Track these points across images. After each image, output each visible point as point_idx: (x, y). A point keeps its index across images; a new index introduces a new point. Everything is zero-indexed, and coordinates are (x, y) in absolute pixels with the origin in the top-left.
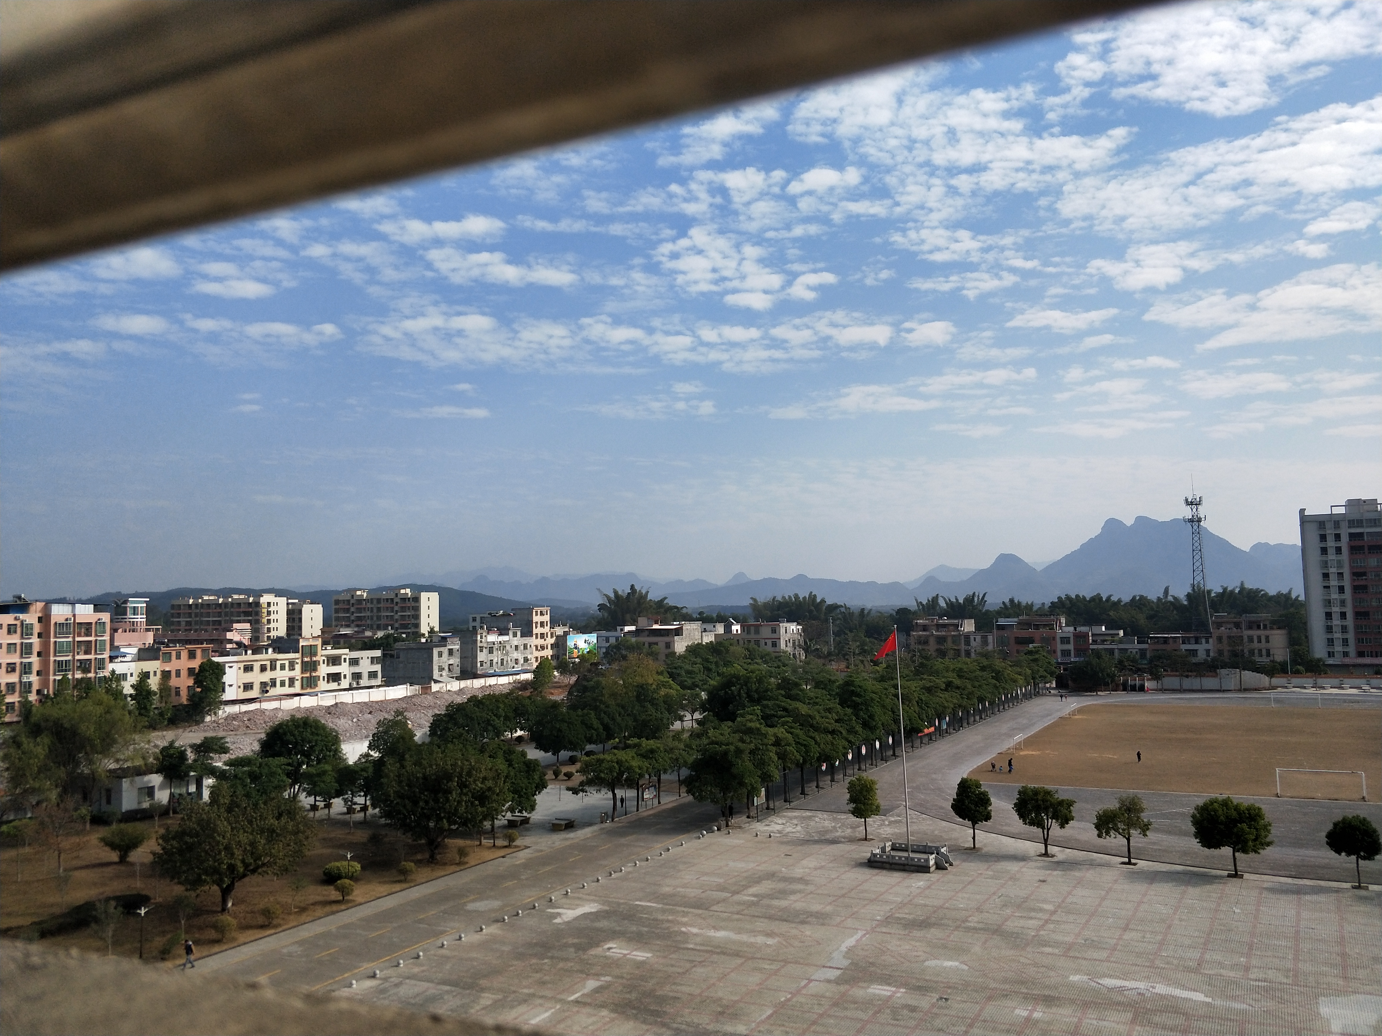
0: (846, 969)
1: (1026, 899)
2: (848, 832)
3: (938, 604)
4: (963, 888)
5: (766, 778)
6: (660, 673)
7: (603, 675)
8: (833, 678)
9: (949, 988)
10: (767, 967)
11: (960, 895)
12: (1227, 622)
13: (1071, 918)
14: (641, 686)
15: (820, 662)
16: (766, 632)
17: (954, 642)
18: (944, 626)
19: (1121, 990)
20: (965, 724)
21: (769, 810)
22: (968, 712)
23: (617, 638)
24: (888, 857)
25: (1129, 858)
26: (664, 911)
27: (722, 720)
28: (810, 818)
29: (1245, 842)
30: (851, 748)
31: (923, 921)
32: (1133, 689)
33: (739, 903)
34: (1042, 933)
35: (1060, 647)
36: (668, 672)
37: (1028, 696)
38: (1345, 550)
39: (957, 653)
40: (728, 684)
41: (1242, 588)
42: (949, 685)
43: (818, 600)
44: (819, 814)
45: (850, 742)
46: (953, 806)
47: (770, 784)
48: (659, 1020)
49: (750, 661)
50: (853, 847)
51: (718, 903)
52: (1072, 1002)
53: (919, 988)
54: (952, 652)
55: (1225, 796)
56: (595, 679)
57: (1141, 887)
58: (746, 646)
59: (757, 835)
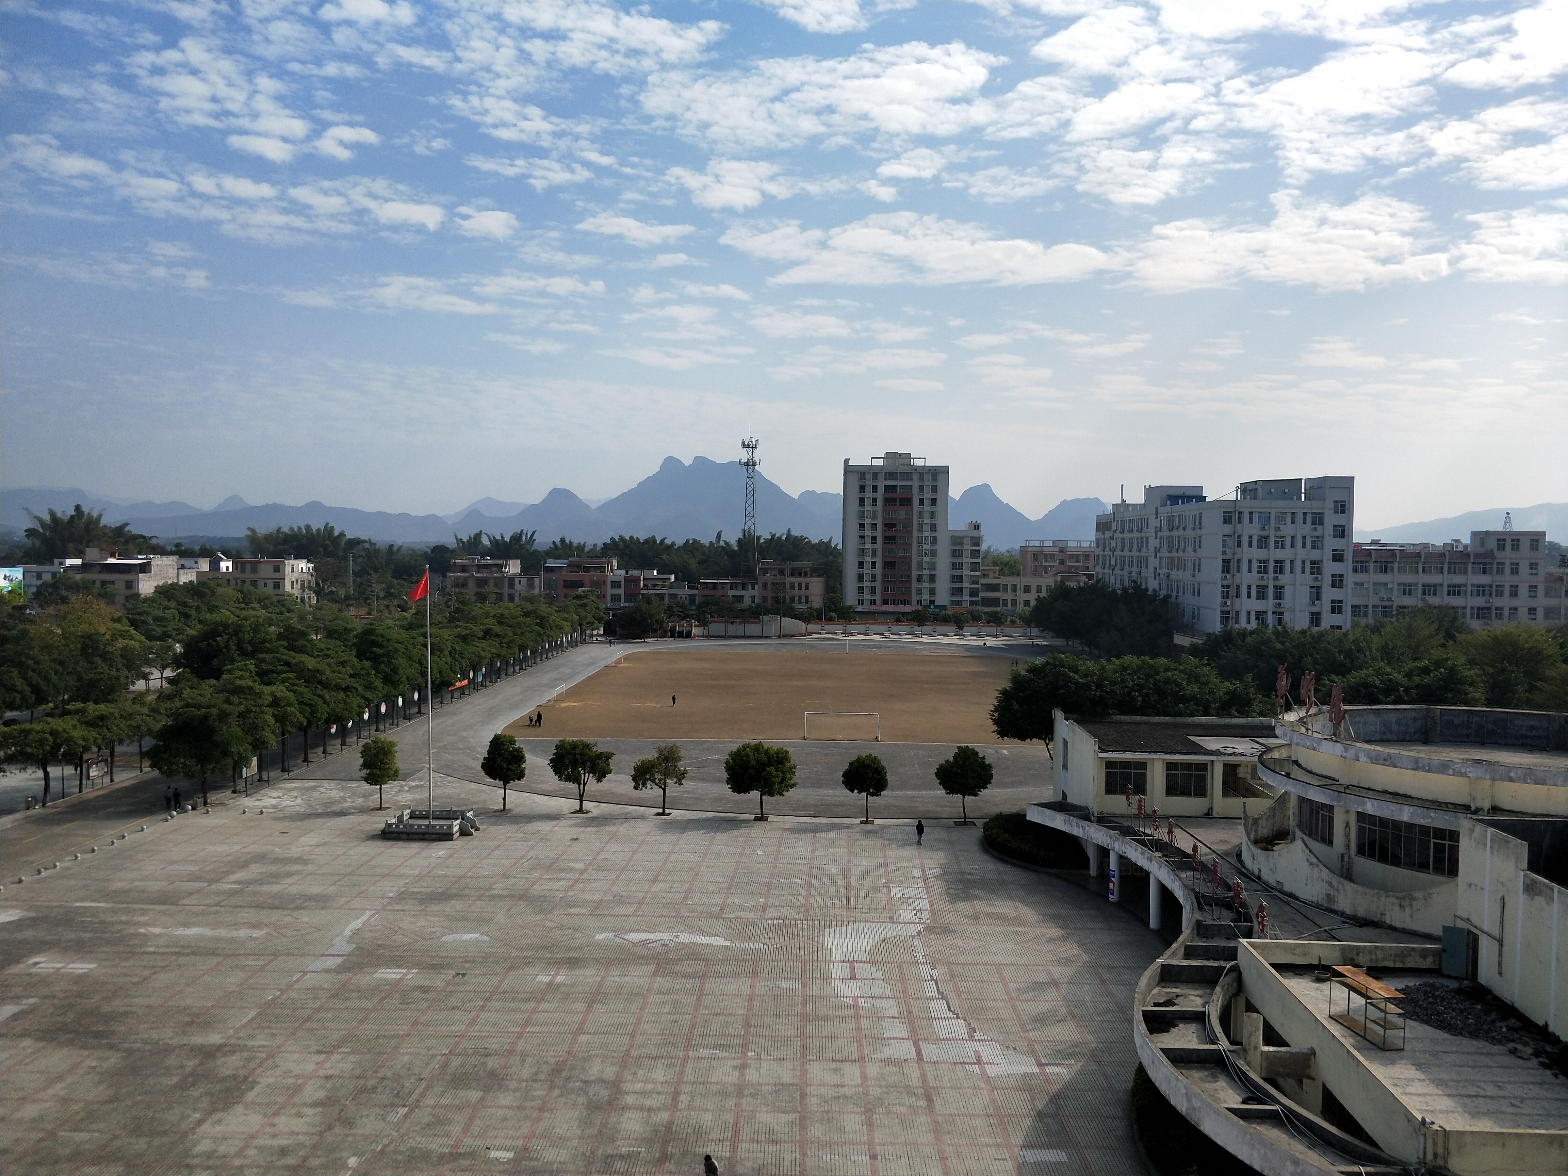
0: (349, 955)
1: (555, 861)
2: (360, 801)
3: (480, 542)
4: (490, 854)
5: (258, 745)
6: (118, 620)
7: (32, 621)
8: (349, 626)
9: (469, 962)
10: (250, 963)
11: (485, 861)
12: (773, 569)
13: (601, 875)
14: (89, 637)
15: (335, 607)
16: (266, 570)
17: (496, 585)
18: (487, 567)
19: (645, 943)
20: (503, 676)
21: (261, 782)
22: (507, 662)
23: (54, 575)
24: (405, 826)
25: (664, 808)
26: (115, 911)
27: (202, 677)
28: (314, 788)
29: (772, 784)
30: (368, 706)
31: (443, 894)
32: (681, 635)
33: (218, 893)
34: (571, 893)
35: (610, 591)
36: (129, 619)
37: (573, 644)
38: (880, 502)
39: (500, 597)
40: (212, 633)
41: (789, 535)
42: (487, 633)
43: (336, 533)
44: (325, 784)
45: (367, 699)
46: (484, 766)
47: (264, 752)
48: (105, 1041)
49: (243, 605)
50: (365, 818)
51: (191, 894)
52: (597, 961)
53: (434, 967)
54: (494, 596)
55: (757, 741)
56: (20, 627)
57: (671, 837)
58: (239, 587)
59: (244, 812)
